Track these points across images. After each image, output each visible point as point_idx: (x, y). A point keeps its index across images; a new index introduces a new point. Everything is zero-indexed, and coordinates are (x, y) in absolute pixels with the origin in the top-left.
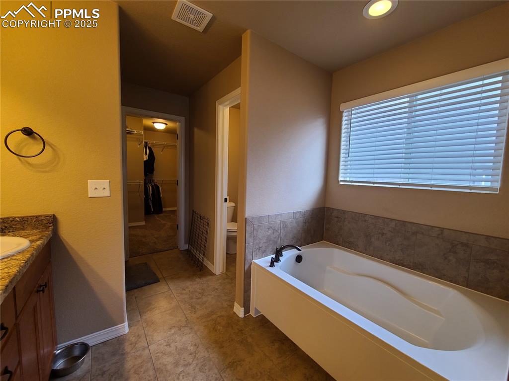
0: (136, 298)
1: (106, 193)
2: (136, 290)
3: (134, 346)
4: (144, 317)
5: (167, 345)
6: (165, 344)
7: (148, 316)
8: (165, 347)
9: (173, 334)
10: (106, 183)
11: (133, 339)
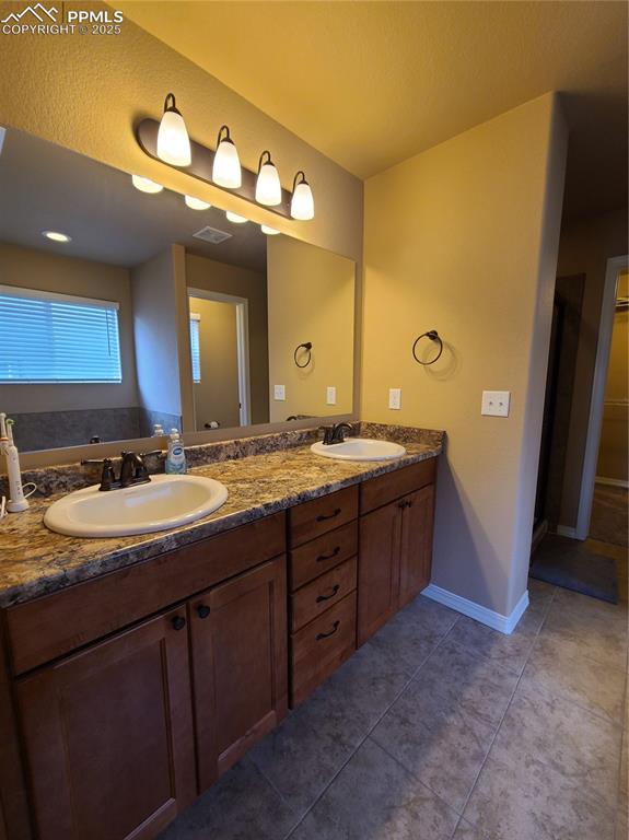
0: (554, 600)
1: (503, 412)
2: (561, 590)
3: (504, 658)
4: (545, 636)
5: (548, 704)
6: (548, 700)
7: (553, 639)
8: (544, 705)
9: (572, 701)
10: (504, 396)
11: (509, 649)
